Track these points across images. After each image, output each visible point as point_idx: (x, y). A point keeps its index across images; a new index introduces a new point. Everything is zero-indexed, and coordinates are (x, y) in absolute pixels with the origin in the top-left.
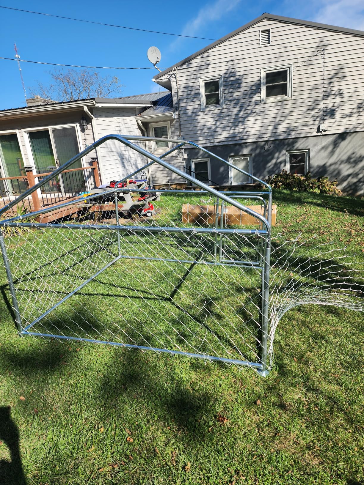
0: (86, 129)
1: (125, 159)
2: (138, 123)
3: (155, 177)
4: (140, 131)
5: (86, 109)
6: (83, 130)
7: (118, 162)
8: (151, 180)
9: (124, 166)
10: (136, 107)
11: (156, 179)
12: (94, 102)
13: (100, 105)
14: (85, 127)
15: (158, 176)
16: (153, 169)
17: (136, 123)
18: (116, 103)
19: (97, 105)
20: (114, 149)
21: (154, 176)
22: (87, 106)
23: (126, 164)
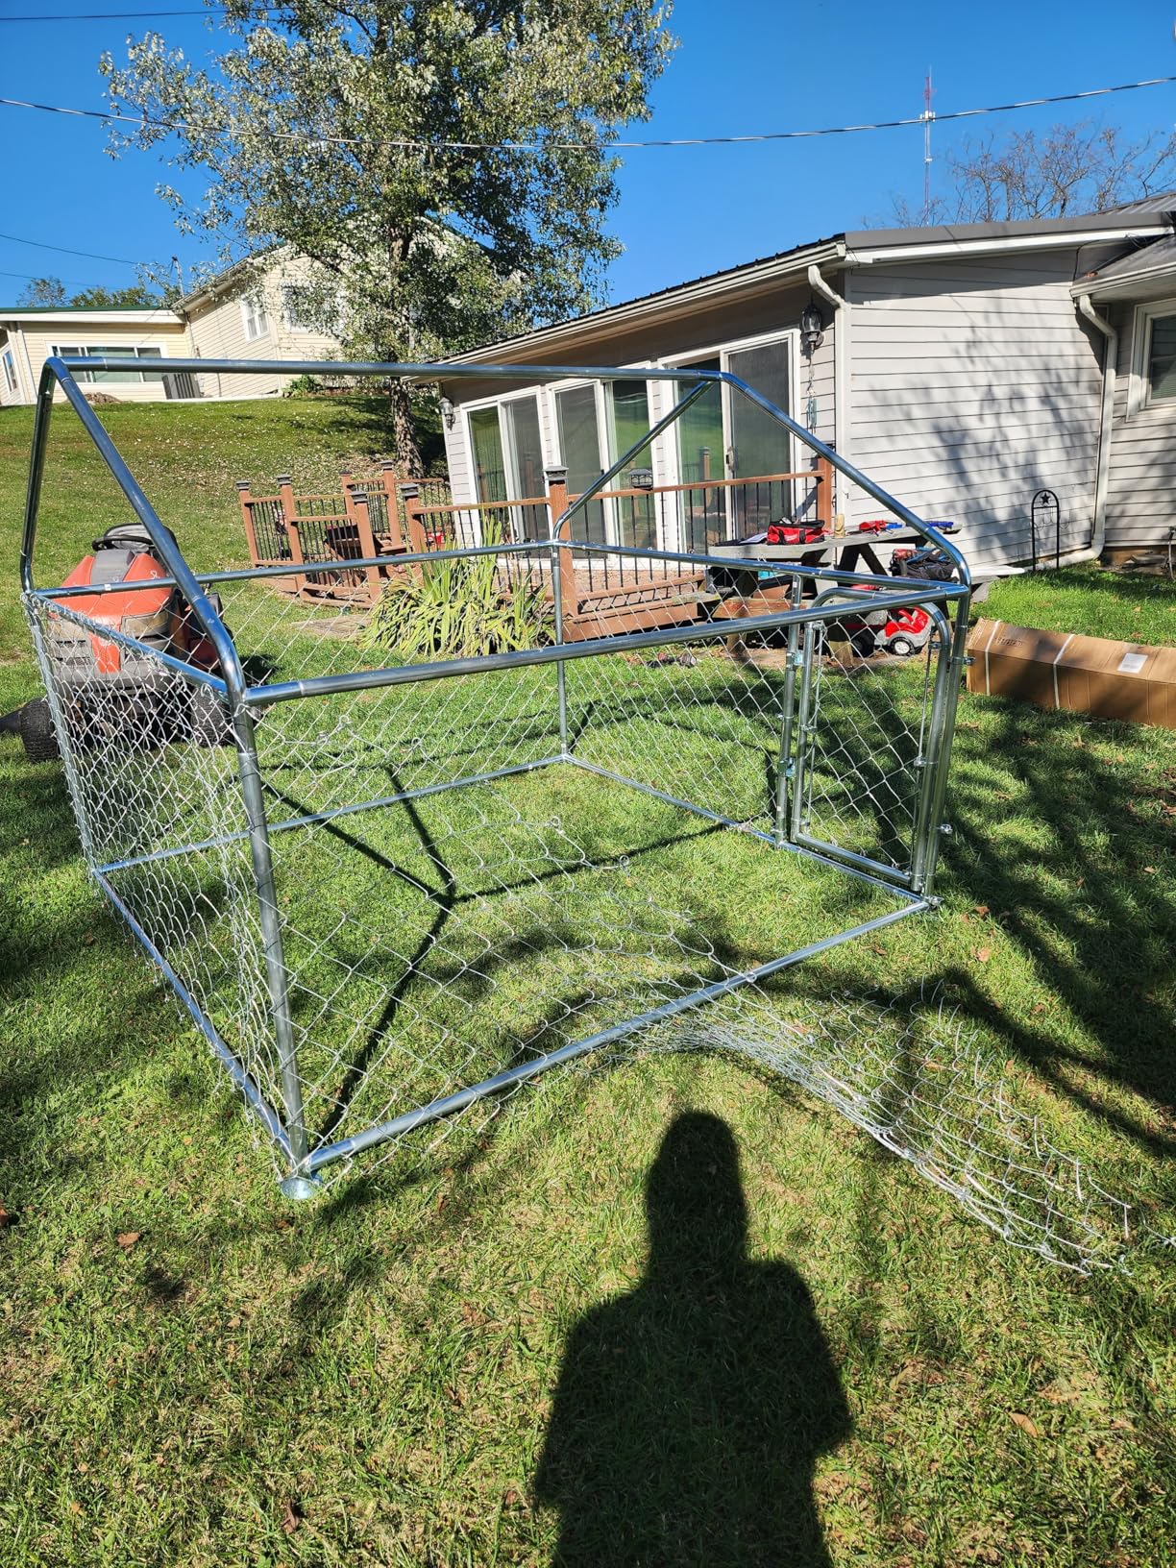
0: (817, 347)
1: (970, 448)
2: (1078, 309)
3: (1122, 516)
4: (1084, 337)
5: (815, 275)
6: (807, 350)
7: (928, 456)
8: (1102, 526)
9: (962, 474)
10: (1080, 245)
11: (1124, 522)
12: (841, 250)
13: (866, 257)
14: (813, 338)
15: (1132, 510)
16: (1116, 486)
17: (1071, 308)
18: (955, 241)
19: (850, 257)
20: (917, 412)
21: (1117, 511)
22: (819, 265)
23: (969, 465)
